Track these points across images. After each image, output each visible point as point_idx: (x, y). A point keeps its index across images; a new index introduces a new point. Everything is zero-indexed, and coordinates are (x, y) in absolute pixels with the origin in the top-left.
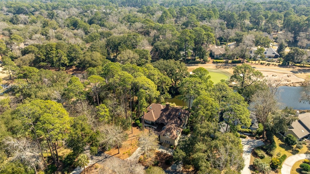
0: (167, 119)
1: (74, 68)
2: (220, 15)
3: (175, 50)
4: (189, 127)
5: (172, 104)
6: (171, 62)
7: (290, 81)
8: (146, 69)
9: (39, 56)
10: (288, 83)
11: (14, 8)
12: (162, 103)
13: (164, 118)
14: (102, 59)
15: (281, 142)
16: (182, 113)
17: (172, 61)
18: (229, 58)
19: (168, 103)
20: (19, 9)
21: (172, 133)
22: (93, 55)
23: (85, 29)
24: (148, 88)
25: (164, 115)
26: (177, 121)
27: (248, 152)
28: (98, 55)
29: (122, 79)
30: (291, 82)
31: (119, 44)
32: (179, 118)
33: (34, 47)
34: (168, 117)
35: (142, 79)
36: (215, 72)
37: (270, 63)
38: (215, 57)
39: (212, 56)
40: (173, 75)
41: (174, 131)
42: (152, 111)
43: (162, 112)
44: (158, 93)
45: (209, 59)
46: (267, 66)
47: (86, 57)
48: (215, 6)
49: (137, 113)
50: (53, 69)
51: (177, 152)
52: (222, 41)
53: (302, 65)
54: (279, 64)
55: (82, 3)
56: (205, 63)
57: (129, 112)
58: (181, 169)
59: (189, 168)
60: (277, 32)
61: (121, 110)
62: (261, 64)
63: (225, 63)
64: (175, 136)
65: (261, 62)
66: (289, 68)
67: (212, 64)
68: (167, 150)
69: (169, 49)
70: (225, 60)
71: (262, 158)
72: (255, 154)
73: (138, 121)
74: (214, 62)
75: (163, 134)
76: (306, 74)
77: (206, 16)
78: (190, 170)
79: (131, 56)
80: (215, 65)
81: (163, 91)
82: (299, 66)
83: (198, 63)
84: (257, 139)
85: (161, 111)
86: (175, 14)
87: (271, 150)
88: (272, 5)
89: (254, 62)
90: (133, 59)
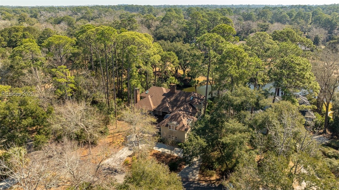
0: (172, 108)
3: (183, 37)
13: (167, 105)
16: (196, 98)
21: (181, 123)
25: (167, 101)
26: (187, 108)
32: (191, 105)
34: (174, 104)
41: (182, 119)
42: (149, 96)
43: (164, 97)
58: (197, 177)
59: (211, 176)
64: (185, 126)
68: (172, 149)
75: (165, 124)
78: (214, 178)
85: (163, 95)
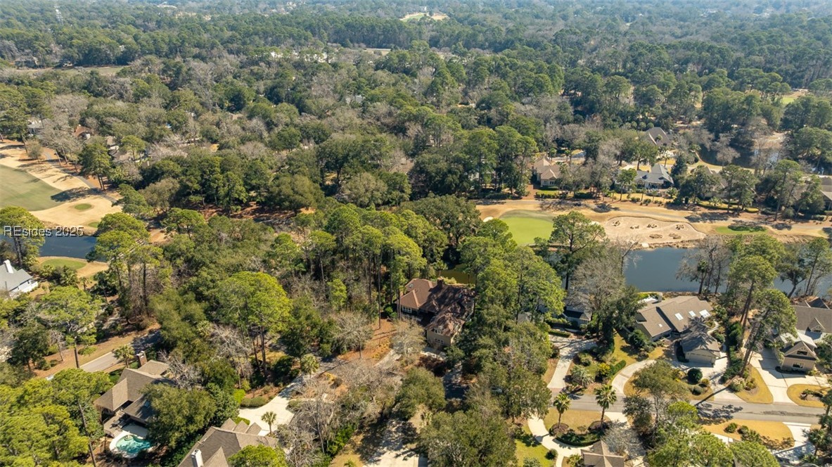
0: (440, 306)
1: (255, 207)
2: (565, 78)
3: (459, 173)
4: (475, 318)
5: (450, 281)
6: (449, 200)
7: (679, 238)
8: (402, 219)
9: (190, 184)
10: (674, 241)
11: (79, 47)
12: (432, 277)
13: (434, 304)
14: (314, 191)
15: (625, 344)
16: (465, 295)
17: (451, 199)
18: (568, 187)
19: (441, 278)
20: (90, 51)
21: (447, 327)
22: (297, 183)
23: (267, 117)
24: (407, 253)
25: (434, 298)
26: (455, 308)
27: (567, 357)
28: (304, 183)
29: (366, 238)
30: (680, 240)
31: (345, 158)
32: (460, 304)
33: (172, 163)
34: (441, 301)
35: (398, 239)
36: (536, 218)
37: (651, 198)
38: (542, 183)
39: (535, 181)
40: (452, 226)
41: (449, 323)
42: (414, 291)
43: (430, 293)
44: (425, 261)
45: (529, 188)
46: (644, 207)
47: (283, 187)
48: (559, 51)
49: (386, 295)
50: (211, 208)
51: (452, 351)
52: (562, 145)
53: (713, 204)
54: (668, 200)
55: (240, 34)
56: (519, 198)
57: (375, 294)
58: (459, 380)
60: (690, 121)
61: (360, 290)
62: (634, 201)
63: (561, 198)
64: (451, 331)
65: (632, 196)
66: (687, 210)
67: (534, 200)
68: (438, 354)
69: (445, 170)
70: (561, 192)
71: (586, 365)
72: (577, 360)
73: (390, 309)
74: (537, 197)
75: (432, 328)
76: (714, 224)
77: (531, 85)
79: (372, 186)
80: (539, 202)
81: (432, 256)
82: (706, 207)
83: (505, 197)
84: (588, 338)
85: (429, 291)
86: (464, 75)
87: (604, 354)
88: (690, 53)
89: (618, 196)
90: (375, 193)
